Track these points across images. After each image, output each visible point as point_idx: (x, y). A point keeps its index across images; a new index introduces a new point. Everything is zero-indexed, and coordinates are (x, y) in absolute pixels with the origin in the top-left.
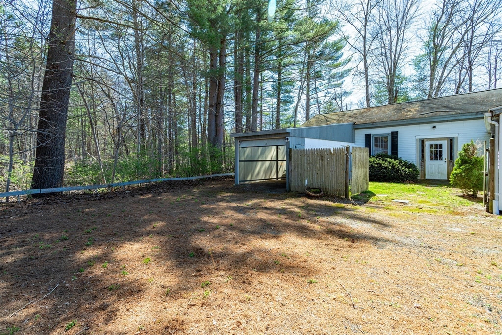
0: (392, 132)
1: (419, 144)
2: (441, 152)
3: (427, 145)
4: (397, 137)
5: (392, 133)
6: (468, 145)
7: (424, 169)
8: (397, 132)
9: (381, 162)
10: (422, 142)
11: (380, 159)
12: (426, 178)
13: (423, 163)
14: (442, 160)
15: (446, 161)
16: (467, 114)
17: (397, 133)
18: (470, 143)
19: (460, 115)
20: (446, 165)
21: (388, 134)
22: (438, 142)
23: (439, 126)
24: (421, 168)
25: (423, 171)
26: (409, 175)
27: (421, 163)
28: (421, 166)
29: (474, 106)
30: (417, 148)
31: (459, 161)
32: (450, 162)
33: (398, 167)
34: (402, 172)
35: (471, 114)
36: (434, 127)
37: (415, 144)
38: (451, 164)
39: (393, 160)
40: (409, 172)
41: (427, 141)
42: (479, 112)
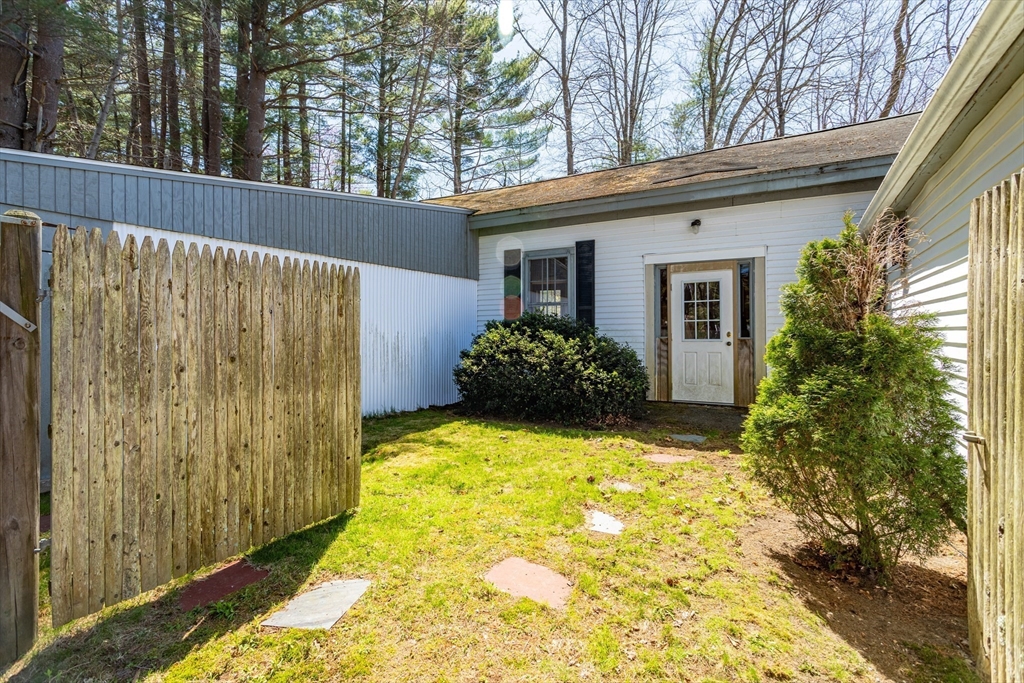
0: (577, 243)
1: (653, 281)
2: (715, 312)
3: (677, 282)
4: (591, 260)
5: (579, 245)
6: (827, 246)
7: (668, 366)
8: (593, 242)
9: (525, 344)
10: (663, 274)
11: (523, 333)
12: (675, 397)
13: (664, 348)
14: (718, 337)
15: (731, 339)
16: (793, 174)
17: (591, 244)
18: (838, 240)
19: (770, 177)
20: (728, 354)
21: (567, 250)
22: (707, 276)
23: (711, 218)
24: (660, 363)
25: (664, 376)
26: (607, 395)
27: (659, 348)
28: (660, 356)
29: (807, 154)
30: (648, 296)
31: (786, 345)
32: (743, 343)
33: (573, 366)
34: (585, 385)
35: (802, 173)
36: (696, 223)
37: (642, 284)
38: (746, 351)
39: (560, 337)
40: (609, 386)
41: (675, 272)
42: (827, 165)
